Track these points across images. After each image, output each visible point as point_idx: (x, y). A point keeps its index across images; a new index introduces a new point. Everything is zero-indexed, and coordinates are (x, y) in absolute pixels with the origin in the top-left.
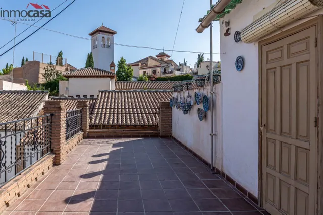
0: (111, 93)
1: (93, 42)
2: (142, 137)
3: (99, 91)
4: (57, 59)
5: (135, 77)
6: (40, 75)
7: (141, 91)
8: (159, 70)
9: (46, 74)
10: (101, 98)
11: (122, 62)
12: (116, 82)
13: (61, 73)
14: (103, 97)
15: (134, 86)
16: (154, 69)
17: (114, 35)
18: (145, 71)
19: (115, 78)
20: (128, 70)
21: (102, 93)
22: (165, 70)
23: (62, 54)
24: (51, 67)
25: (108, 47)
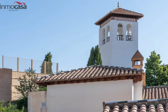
1: (103, 33)
4: (43, 64)
6: (13, 89)
9: (22, 86)
23: (51, 57)
24: (30, 76)
25: (129, 39)
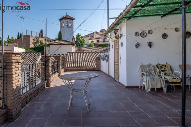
0: (74, 54)
1: (61, 24)
2: (89, 71)
3: (68, 52)
4: (40, 33)
5: (86, 44)
6: (31, 43)
7: (89, 52)
8: (101, 40)
9: (34, 42)
10: (69, 56)
11: (78, 36)
12: (76, 47)
13: (43, 42)
14: (70, 55)
15: (85, 49)
16: (98, 39)
17: (74, 20)
18: (92, 40)
19: (75, 45)
20: (82, 40)
21: (69, 53)
22: (104, 40)
23: (43, 31)
24: (37, 39)
25: (70, 27)
